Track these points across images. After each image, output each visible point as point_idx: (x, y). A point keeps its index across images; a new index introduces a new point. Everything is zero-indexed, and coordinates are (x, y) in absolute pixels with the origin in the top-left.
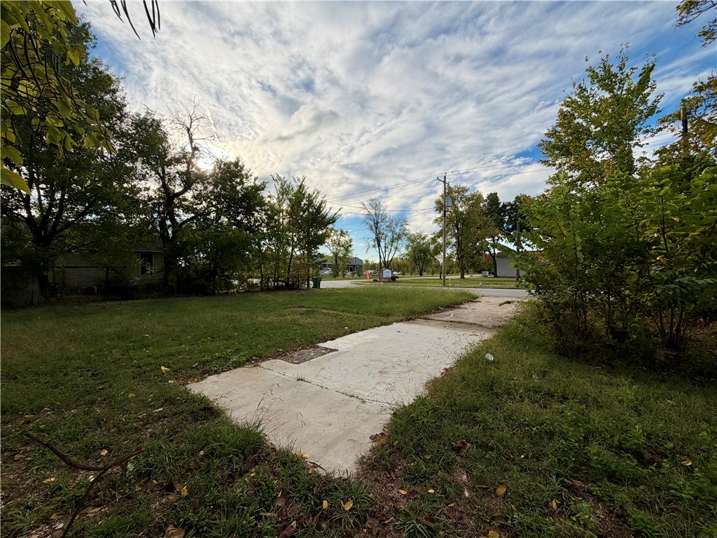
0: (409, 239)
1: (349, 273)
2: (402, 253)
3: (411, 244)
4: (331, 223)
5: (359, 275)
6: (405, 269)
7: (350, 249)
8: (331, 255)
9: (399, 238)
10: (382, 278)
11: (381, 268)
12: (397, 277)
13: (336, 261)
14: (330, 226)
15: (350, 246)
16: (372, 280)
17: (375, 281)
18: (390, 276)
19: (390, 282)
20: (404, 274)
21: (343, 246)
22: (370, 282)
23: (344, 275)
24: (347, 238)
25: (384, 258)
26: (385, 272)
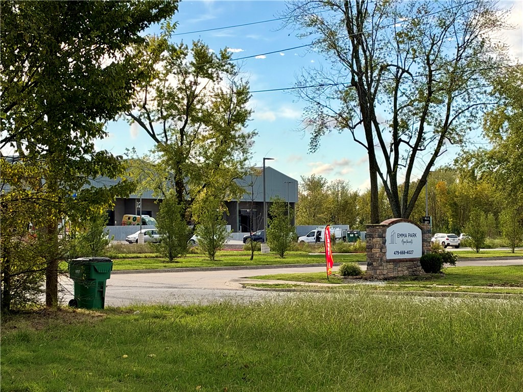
0: (502, 88)
1: (235, 240)
2: (471, 148)
3: (510, 111)
4: (156, 18)
5: (281, 249)
6: (486, 220)
7: (240, 130)
8: (157, 158)
9: (456, 82)
10: (382, 260)
11: (376, 216)
12: (450, 259)
13: (179, 185)
14: (151, 32)
15: (241, 118)
16: (336, 269)
17: (350, 273)
18: (418, 254)
19: (415, 278)
20: (479, 245)
21: (207, 119)
22: (328, 279)
23: (212, 247)
24: (225, 85)
25: (392, 173)
26: (393, 233)
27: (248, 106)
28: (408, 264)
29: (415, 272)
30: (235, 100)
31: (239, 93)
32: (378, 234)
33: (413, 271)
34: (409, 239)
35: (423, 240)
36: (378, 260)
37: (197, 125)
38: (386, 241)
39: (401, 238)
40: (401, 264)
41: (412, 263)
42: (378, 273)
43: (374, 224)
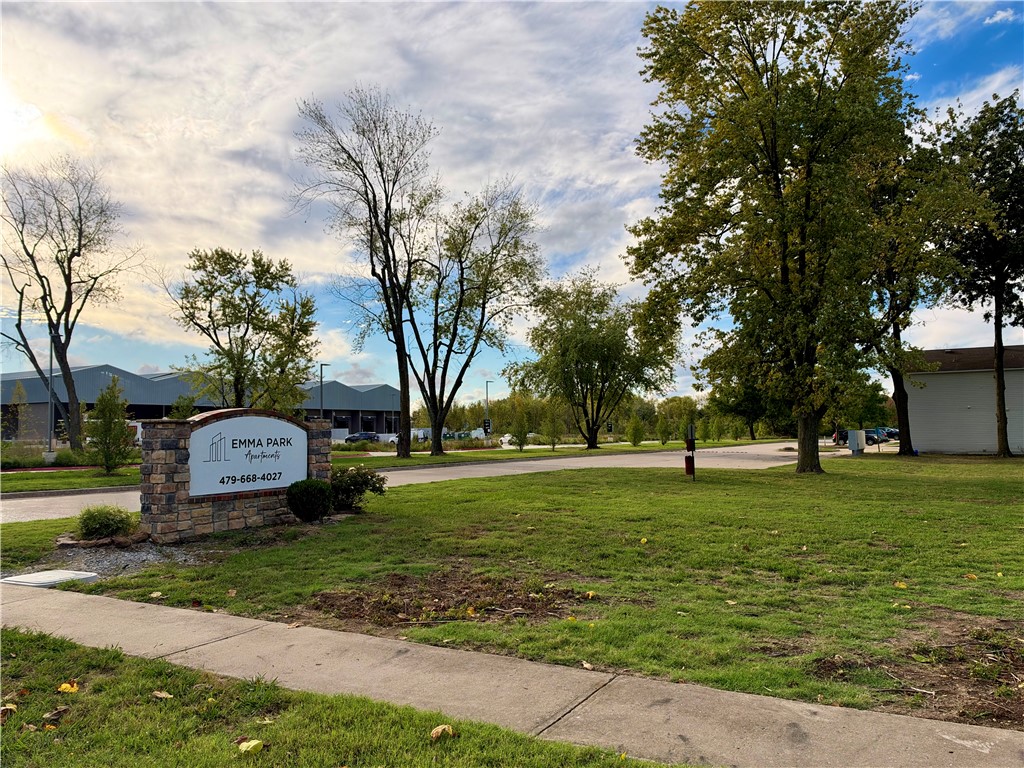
10: (173, 500)
26: (218, 438)
27: (312, 318)
28: (262, 501)
29: (282, 517)
30: (299, 311)
31: (303, 306)
32: (162, 442)
33: (277, 515)
34: (272, 449)
35: (310, 452)
36: (160, 500)
37: (262, 334)
38: (189, 455)
39: (244, 450)
40: (237, 503)
41: (275, 498)
42: (159, 528)
43: (153, 420)
